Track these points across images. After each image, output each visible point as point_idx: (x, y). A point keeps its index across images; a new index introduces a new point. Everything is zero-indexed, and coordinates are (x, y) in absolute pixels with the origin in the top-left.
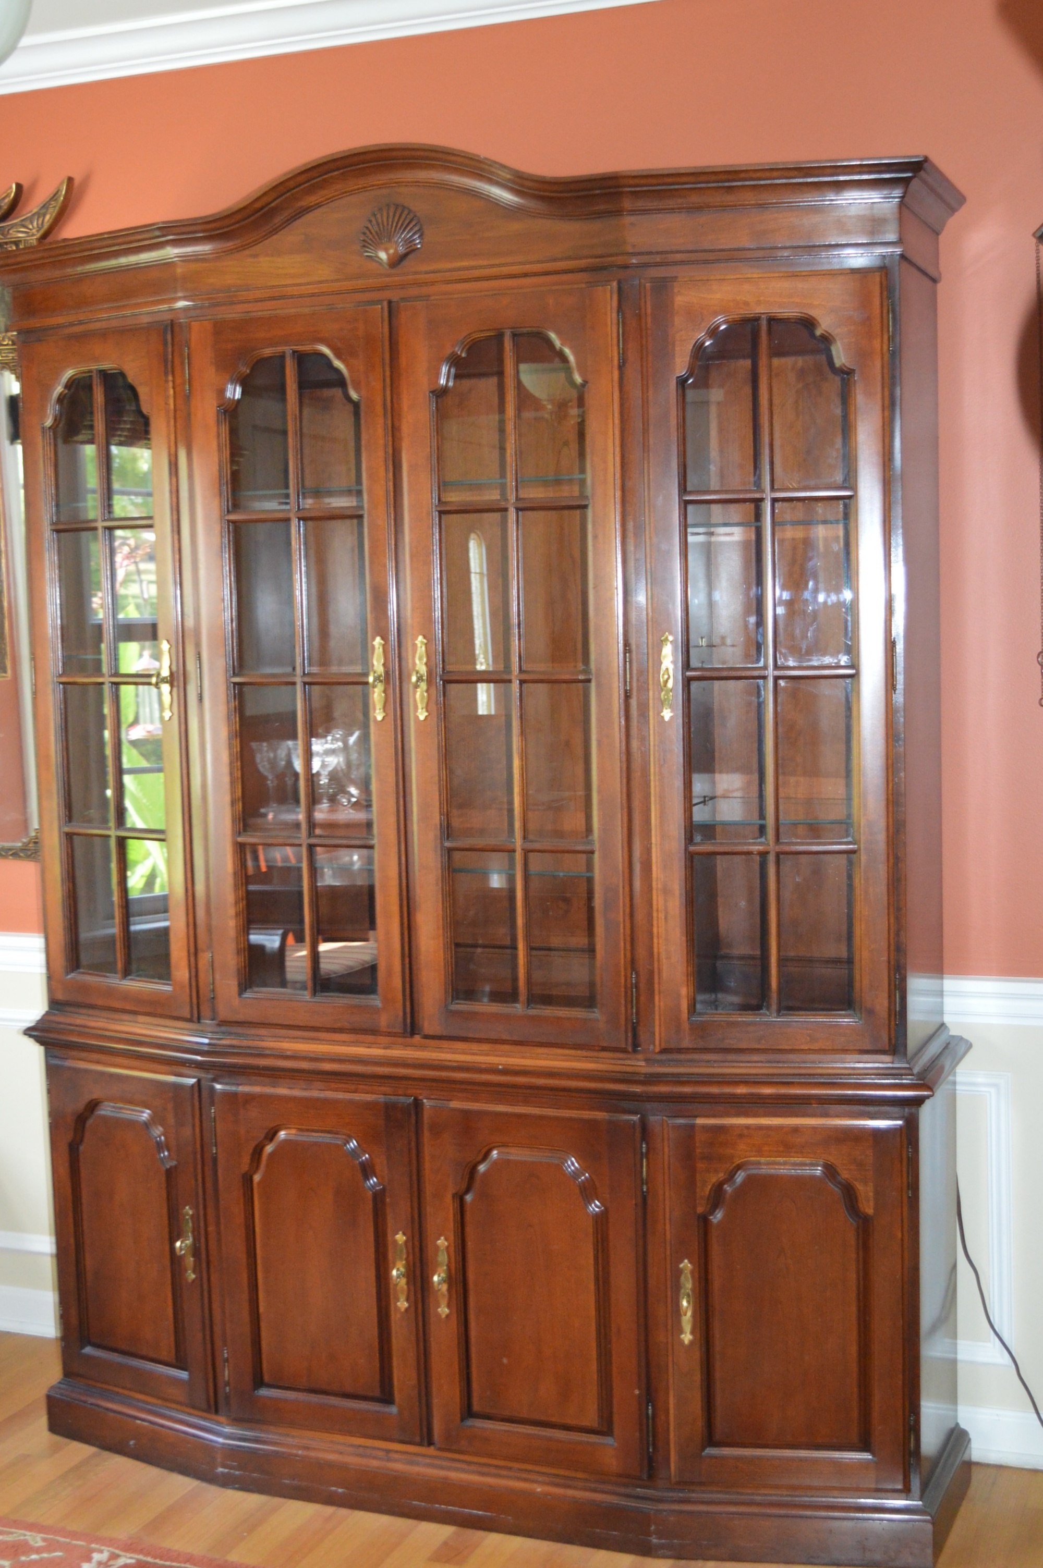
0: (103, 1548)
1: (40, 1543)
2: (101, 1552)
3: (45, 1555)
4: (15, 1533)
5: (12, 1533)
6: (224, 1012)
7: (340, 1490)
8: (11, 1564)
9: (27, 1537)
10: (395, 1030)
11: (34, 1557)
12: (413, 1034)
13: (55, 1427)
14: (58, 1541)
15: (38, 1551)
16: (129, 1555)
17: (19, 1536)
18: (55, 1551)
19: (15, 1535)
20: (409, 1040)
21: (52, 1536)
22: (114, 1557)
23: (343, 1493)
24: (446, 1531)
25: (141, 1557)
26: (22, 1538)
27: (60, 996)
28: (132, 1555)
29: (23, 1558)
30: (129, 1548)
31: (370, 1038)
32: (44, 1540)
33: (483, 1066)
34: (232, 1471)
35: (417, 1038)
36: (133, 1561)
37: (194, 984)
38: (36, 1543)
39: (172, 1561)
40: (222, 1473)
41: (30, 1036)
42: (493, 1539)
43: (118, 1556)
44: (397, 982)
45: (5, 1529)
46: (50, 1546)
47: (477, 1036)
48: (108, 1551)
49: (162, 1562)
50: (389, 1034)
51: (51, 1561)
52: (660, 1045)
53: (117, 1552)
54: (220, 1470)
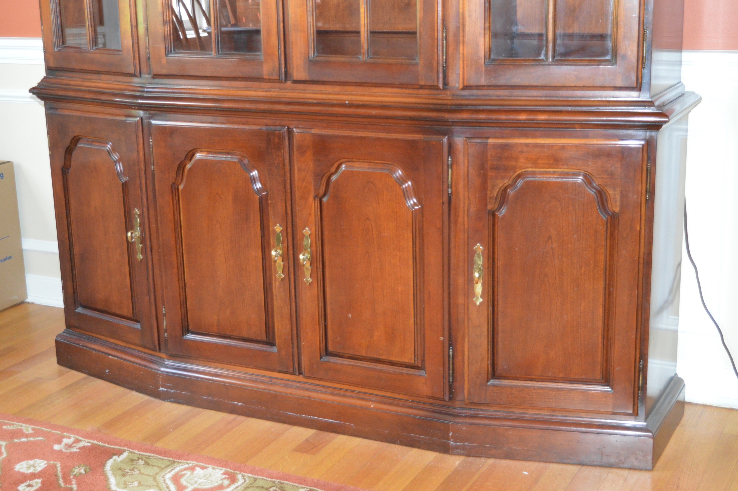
0: (71, 435)
1: (30, 431)
2: (70, 438)
3: (31, 439)
4: (15, 424)
5: (13, 425)
6: (156, 69)
7: (239, 404)
8: (6, 444)
9: (23, 427)
10: (273, 77)
11: (24, 440)
12: (286, 79)
13: (60, 362)
14: (42, 430)
15: (27, 436)
16: (87, 440)
17: (18, 427)
18: (38, 437)
19: (15, 426)
20: (283, 85)
21: (39, 427)
22: (77, 441)
23: (241, 406)
24: (309, 432)
25: (95, 442)
26: (19, 428)
28: (90, 441)
29: (16, 440)
30: (88, 436)
31: (256, 84)
32: (33, 429)
33: (335, 102)
34: (169, 390)
35: (289, 83)
36: (89, 444)
37: (136, 48)
38: (28, 431)
39: (116, 445)
40: (163, 391)
41: (34, 93)
42: (341, 438)
43: (80, 441)
45: (9, 422)
46: (36, 433)
47: (332, 80)
48: (74, 437)
49: (109, 446)
50: (270, 81)
51: (34, 443)
52: (463, 83)
53: (80, 438)
54: (161, 389)
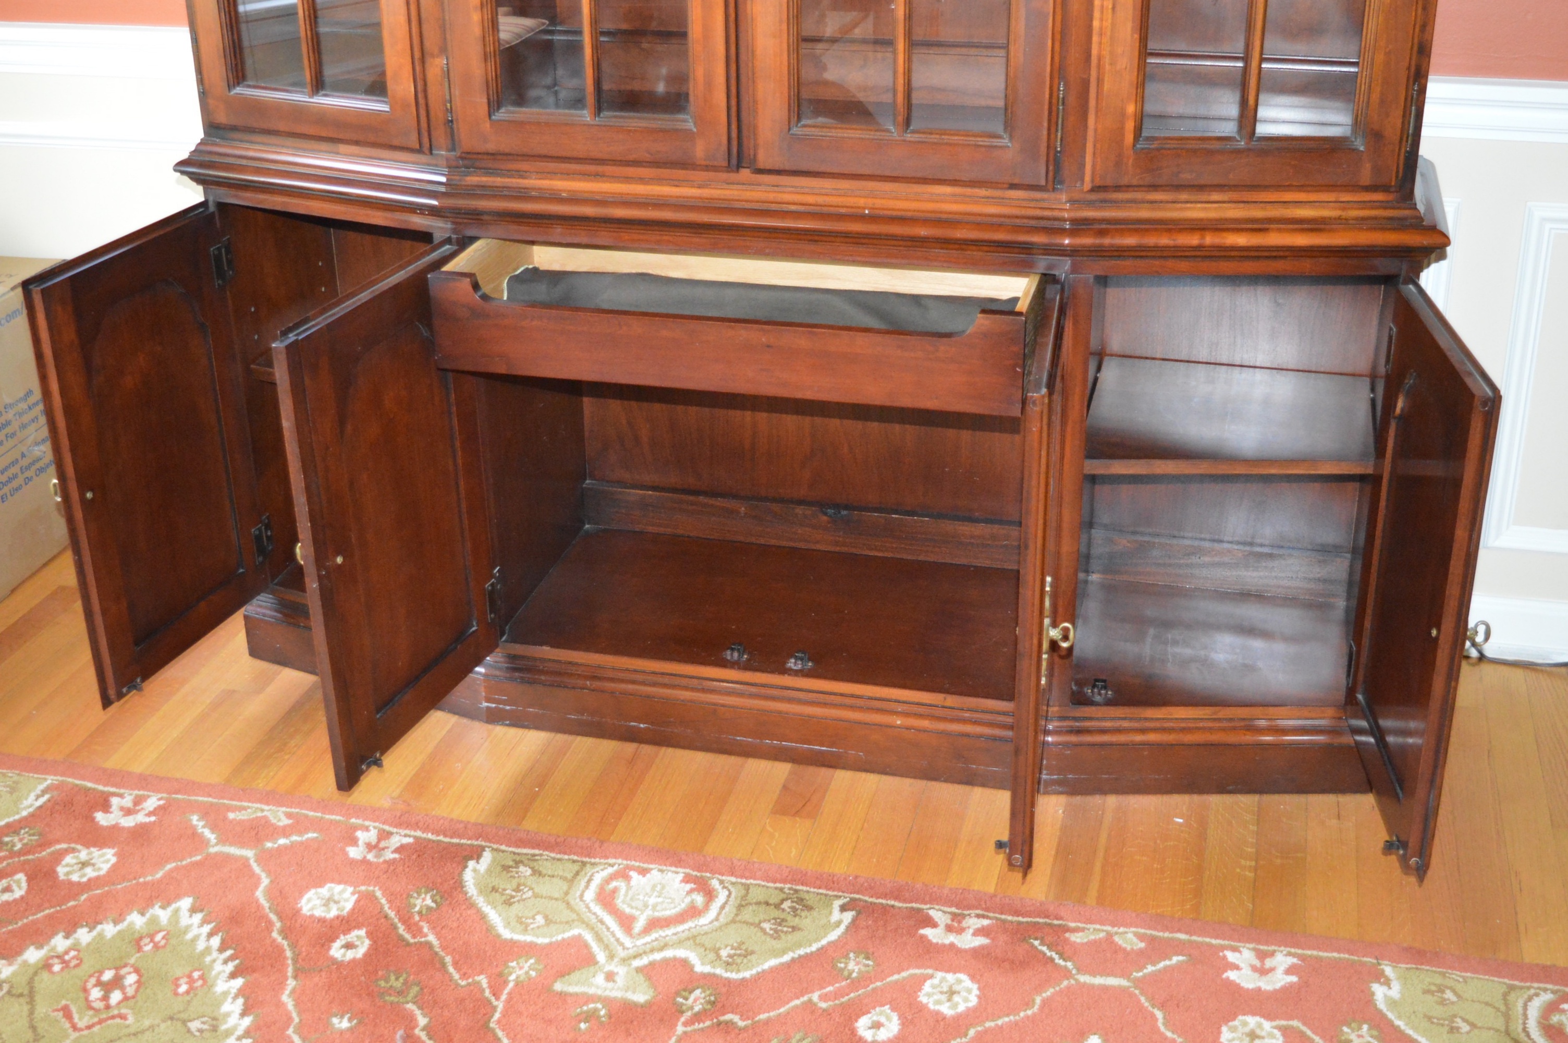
0: (367, 823)
1: (285, 821)
2: (367, 829)
3: (295, 838)
4: (249, 807)
5: (245, 809)
6: (468, 141)
7: (642, 726)
8: (255, 855)
9: (265, 813)
10: (716, 163)
11: (282, 841)
12: (739, 166)
13: (255, 651)
14: (306, 816)
15: (284, 832)
16: (403, 832)
17: (255, 812)
18: (306, 830)
19: (249, 810)
20: (733, 176)
21: (297, 810)
22: (384, 835)
23: (645, 729)
24: (782, 770)
25: (419, 833)
26: (260, 814)
27: (222, 118)
28: (407, 832)
29: (269, 845)
30: (402, 822)
31: (680, 173)
32: (289, 816)
33: (843, 211)
34: (501, 706)
35: (745, 173)
36: (411, 840)
37: (421, 101)
38: (279, 820)
39: (460, 837)
40: (488, 708)
41: (183, 173)
42: (842, 777)
43: (390, 834)
44: (720, 97)
45: (234, 803)
46: (299, 825)
47: (835, 170)
48: (375, 828)
49: (447, 840)
50: (707, 168)
51: (305, 845)
52: (1092, 181)
53: (387, 828)
54: (485, 704)
